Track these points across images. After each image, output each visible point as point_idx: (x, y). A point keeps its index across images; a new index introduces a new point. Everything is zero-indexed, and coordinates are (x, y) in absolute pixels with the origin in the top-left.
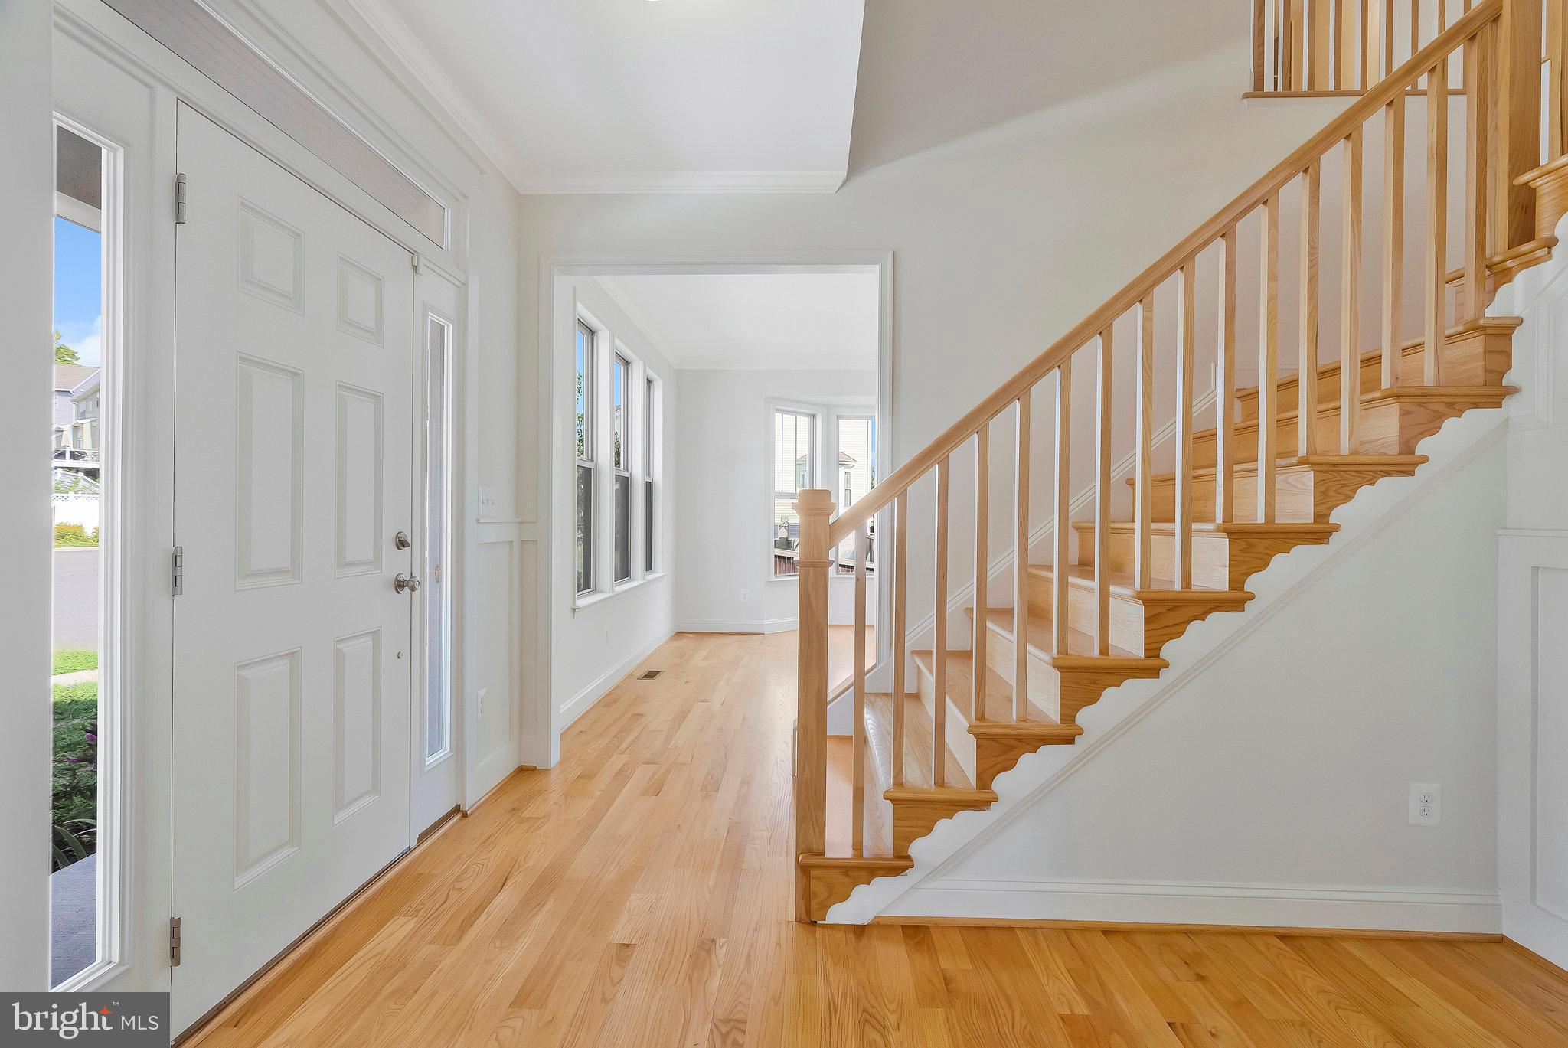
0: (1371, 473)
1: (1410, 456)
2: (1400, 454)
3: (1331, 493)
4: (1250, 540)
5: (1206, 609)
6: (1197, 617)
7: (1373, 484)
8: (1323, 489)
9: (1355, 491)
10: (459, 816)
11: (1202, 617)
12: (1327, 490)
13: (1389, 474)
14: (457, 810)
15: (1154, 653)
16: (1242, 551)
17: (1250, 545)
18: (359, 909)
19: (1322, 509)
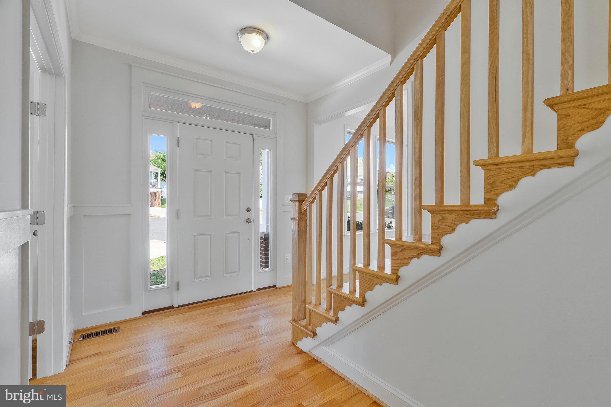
0: (532, 168)
1: (571, 149)
2: (559, 149)
3: (497, 183)
4: (442, 215)
5: (419, 252)
6: (414, 257)
7: (533, 175)
8: (491, 181)
9: (517, 181)
10: (275, 288)
11: (418, 256)
12: (494, 182)
13: (548, 167)
14: (275, 286)
15: (396, 272)
16: (439, 221)
17: (444, 218)
18: (229, 299)
19: (491, 195)
